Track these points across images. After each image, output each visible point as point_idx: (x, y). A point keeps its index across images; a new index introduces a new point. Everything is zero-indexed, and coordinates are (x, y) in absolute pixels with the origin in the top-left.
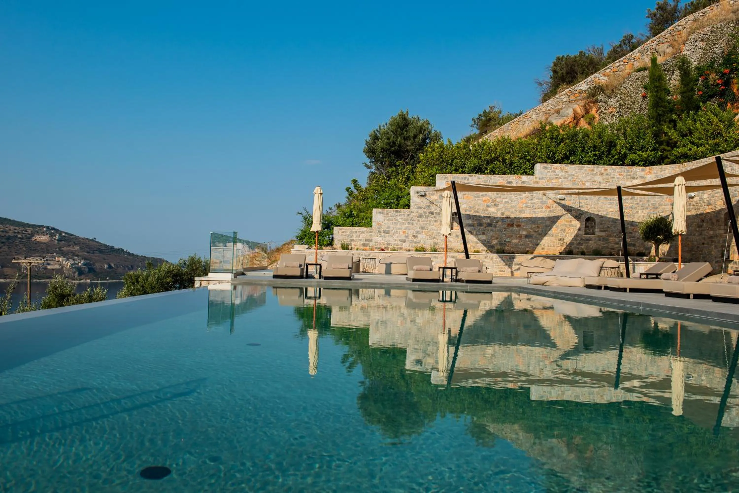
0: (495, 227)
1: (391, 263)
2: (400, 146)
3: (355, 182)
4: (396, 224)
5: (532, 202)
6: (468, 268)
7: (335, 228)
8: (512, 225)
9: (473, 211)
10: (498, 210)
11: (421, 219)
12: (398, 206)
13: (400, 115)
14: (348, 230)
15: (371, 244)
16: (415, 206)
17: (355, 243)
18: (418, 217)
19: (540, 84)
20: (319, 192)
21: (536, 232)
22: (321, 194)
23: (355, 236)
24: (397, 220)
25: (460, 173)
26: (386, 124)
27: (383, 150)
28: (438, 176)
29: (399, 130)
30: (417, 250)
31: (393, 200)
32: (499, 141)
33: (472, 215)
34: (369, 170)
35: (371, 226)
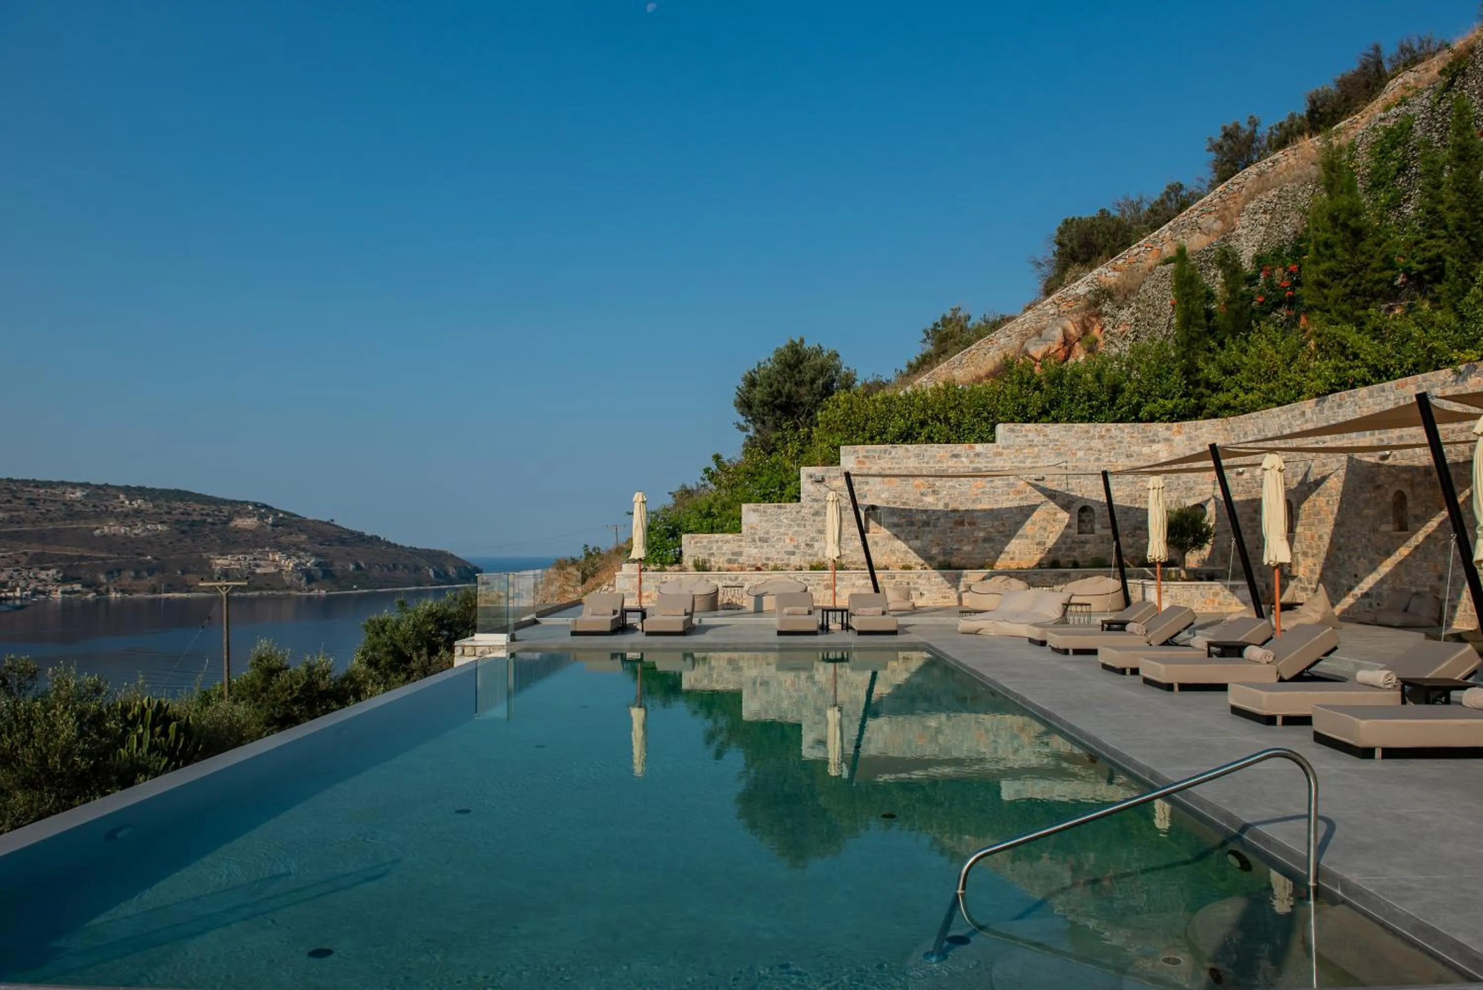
0: (935, 526)
1: (763, 595)
2: (789, 396)
3: (717, 458)
4: (779, 526)
5: (993, 485)
6: (866, 609)
7: (685, 538)
8: (962, 523)
9: (898, 503)
10: (938, 500)
11: (816, 518)
12: (781, 497)
13: (788, 347)
14: (704, 538)
15: (741, 560)
16: (809, 498)
17: (716, 559)
18: (813, 515)
19: (1039, 265)
20: (641, 500)
21: (1000, 532)
22: (643, 502)
23: (715, 548)
24: (780, 521)
25: (878, 444)
26: (769, 360)
27: (764, 403)
28: (843, 448)
29: (787, 370)
30: (812, 568)
31: (774, 488)
32: (938, 389)
33: (898, 509)
34: (745, 433)
35: (740, 532)
